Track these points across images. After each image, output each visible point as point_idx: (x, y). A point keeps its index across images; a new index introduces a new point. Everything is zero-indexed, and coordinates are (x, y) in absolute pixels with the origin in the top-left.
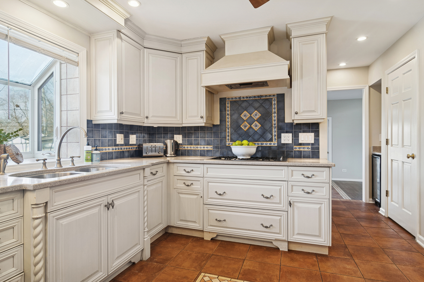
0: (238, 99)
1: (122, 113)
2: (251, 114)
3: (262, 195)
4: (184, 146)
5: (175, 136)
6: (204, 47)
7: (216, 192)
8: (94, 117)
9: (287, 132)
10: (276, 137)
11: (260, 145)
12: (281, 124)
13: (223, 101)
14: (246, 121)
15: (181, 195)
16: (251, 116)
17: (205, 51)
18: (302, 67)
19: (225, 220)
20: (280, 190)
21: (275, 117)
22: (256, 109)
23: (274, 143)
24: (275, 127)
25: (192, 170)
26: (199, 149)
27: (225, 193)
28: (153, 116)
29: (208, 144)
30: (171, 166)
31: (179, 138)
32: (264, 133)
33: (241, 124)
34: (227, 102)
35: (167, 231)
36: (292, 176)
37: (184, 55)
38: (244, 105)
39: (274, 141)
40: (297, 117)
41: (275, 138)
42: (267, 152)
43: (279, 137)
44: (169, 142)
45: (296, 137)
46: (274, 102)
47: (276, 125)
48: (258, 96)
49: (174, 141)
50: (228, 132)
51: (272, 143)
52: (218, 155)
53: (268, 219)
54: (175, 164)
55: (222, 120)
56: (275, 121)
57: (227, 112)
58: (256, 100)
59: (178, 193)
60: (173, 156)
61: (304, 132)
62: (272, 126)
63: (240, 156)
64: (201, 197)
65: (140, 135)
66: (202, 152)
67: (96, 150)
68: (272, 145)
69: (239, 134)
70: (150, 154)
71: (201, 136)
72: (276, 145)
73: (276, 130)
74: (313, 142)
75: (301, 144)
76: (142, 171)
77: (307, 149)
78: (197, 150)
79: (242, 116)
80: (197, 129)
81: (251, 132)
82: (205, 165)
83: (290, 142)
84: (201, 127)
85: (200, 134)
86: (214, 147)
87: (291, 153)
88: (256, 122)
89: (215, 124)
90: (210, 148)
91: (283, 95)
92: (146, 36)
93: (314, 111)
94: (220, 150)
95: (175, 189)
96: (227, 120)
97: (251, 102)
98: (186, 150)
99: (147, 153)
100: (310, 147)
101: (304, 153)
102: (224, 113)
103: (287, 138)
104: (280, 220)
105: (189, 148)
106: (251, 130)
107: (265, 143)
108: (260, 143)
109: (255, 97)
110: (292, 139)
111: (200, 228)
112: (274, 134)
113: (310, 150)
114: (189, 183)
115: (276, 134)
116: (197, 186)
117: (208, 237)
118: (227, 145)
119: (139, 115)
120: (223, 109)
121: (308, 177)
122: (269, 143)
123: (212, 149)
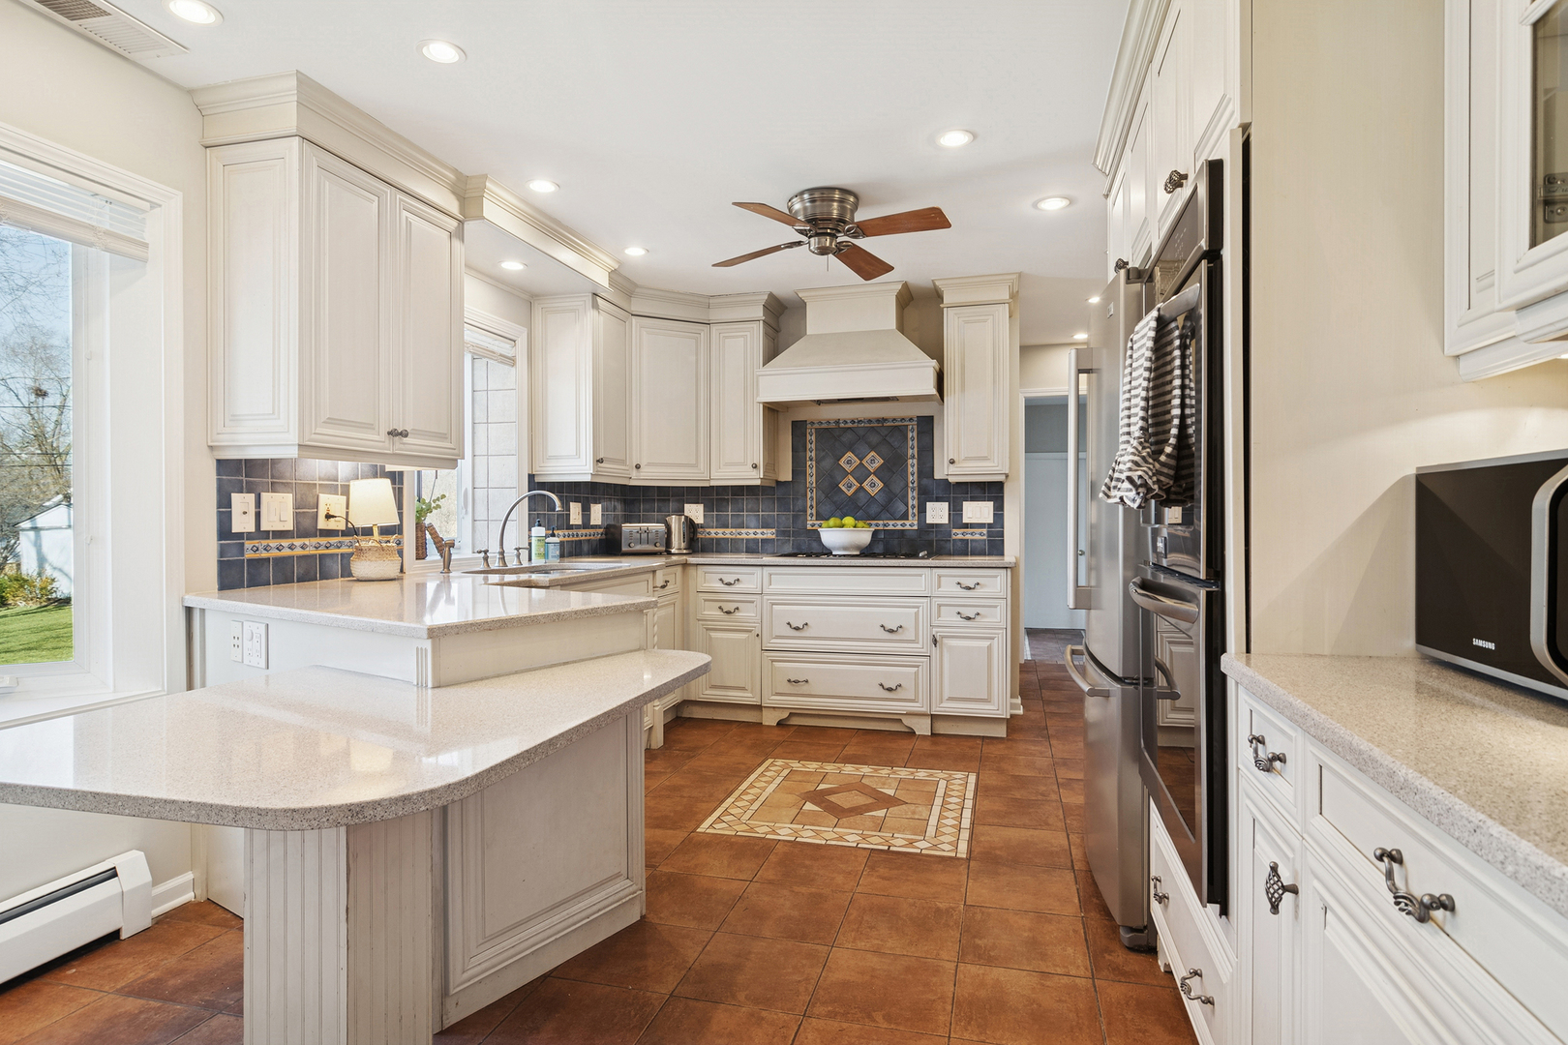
0: (833, 425)
1: (600, 461)
2: (861, 460)
3: (882, 626)
4: (708, 530)
5: (687, 506)
6: (759, 313)
7: (789, 624)
8: (538, 469)
9: (938, 500)
10: (916, 511)
11: (881, 528)
12: (925, 481)
13: (799, 428)
14: (852, 473)
15: (714, 634)
16: (861, 464)
17: (761, 322)
18: (963, 367)
19: (807, 681)
20: (917, 614)
21: (912, 467)
22: (873, 448)
23: (911, 524)
24: (913, 489)
25: (738, 580)
26: (744, 536)
27: (807, 624)
28: (649, 464)
29: (766, 526)
30: (692, 571)
31: (695, 512)
32: (890, 501)
33: (839, 480)
34: (808, 431)
35: (679, 715)
36: (939, 587)
37: (714, 328)
38: (847, 438)
39: (910, 518)
40: (953, 469)
41: (913, 513)
42: (896, 542)
43: (922, 510)
44: (675, 521)
45: (956, 511)
46: (912, 434)
47: (915, 485)
48: (878, 421)
49: (686, 517)
50: (812, 497)
51: (906, 522)
52: (788, 549)
53: (892, 674)
54: (699, 567)
55: (798, 470)
56: (913, 475)
57: (809, 454)
58: (873, 427)
59: (707, 629)
60: (685, 551)
61: (973, 499)
62: (907, 486)
63: (838, 549)
64: (758, 635)
65: (609, 503)
66: (751, 545)
67: (553, 535)
68: (908, 527)
69: (834, 503)
70: (638, 548)
71: (750, 506)
72: (916, 527)
73: (915, 494)
74: (990, 520)
75: (966, 526)
76: (651, 575)
77: (979, 535)
78: (739, 539)
79: (842, 462)
80: (739, 491)
81: (862, 500)
82: (765, 568)
83: (945, 520)
84: (749, 487)
85: (746, 502)
86: (779, 533)
87: (947, 545)
88: (872, 477)
89: (782, 478)
90: (769, 534)
91: (930, 419)
92: (637, 290)
93: (985, 459)
94: (792, 538)
95: (699, 620)
96: (809, 471)
97: (861, 433)
98: (713, 539)
99: (632, 545)
100: (985, 531)
101: (974, 544)
102: (801, 454)
103: (938, 513)
104: (916, 673)
105: (721, 536)
106: (862, 494)
107: (891, 522)
108: (881, 522)
109: (870, 421)
110: (949, 514)
111: (755, 701)
112: (910, 503)
113: (985, 537)
114: (730, 607)
115: (915, 502)
116: (747, 614)
117: (770, 719)
118: (809, 527)
119: (623, 462)
120: (798, 449)
121: (969, 588)
122: (900, 522)
123: (774, 536)
